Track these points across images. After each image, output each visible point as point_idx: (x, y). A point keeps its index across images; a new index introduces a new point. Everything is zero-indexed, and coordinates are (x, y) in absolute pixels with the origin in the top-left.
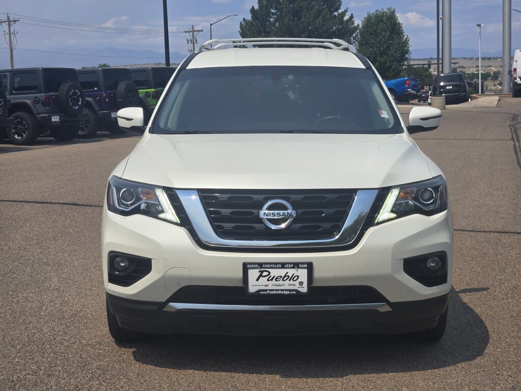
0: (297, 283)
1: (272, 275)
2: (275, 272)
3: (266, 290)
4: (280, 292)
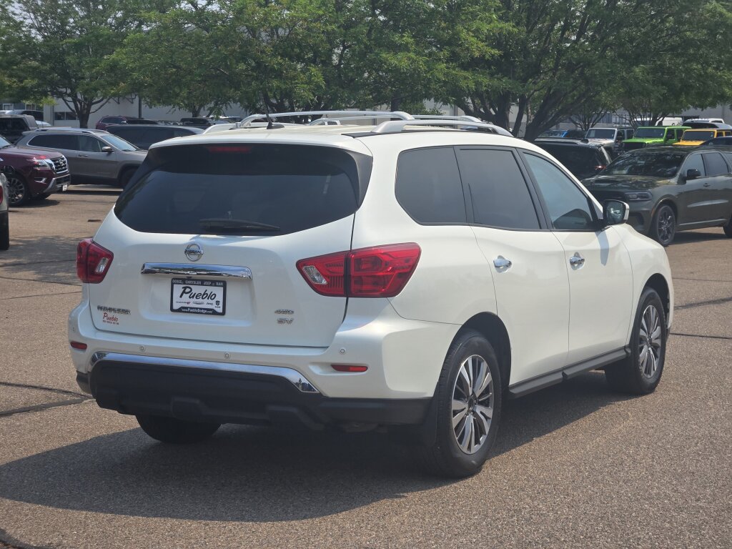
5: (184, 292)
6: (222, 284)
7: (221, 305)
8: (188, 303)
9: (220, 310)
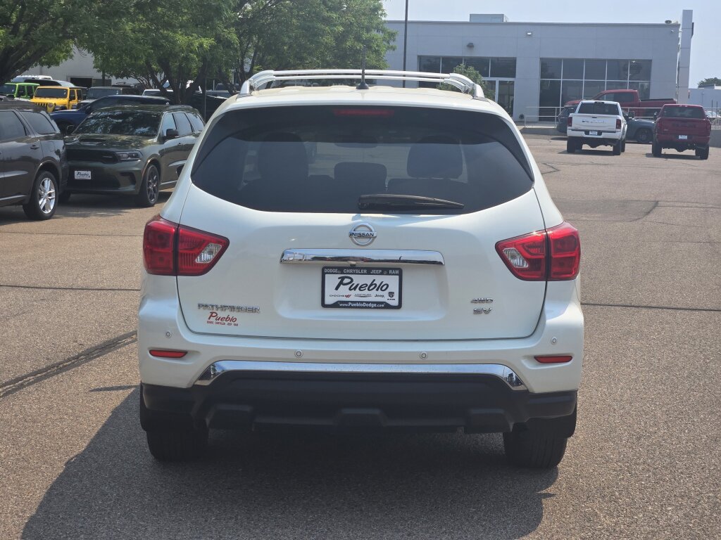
5: (341, 283)
6: (397, 272)
7: (396, 296)
8: (347, 296)
9: (395, 303)
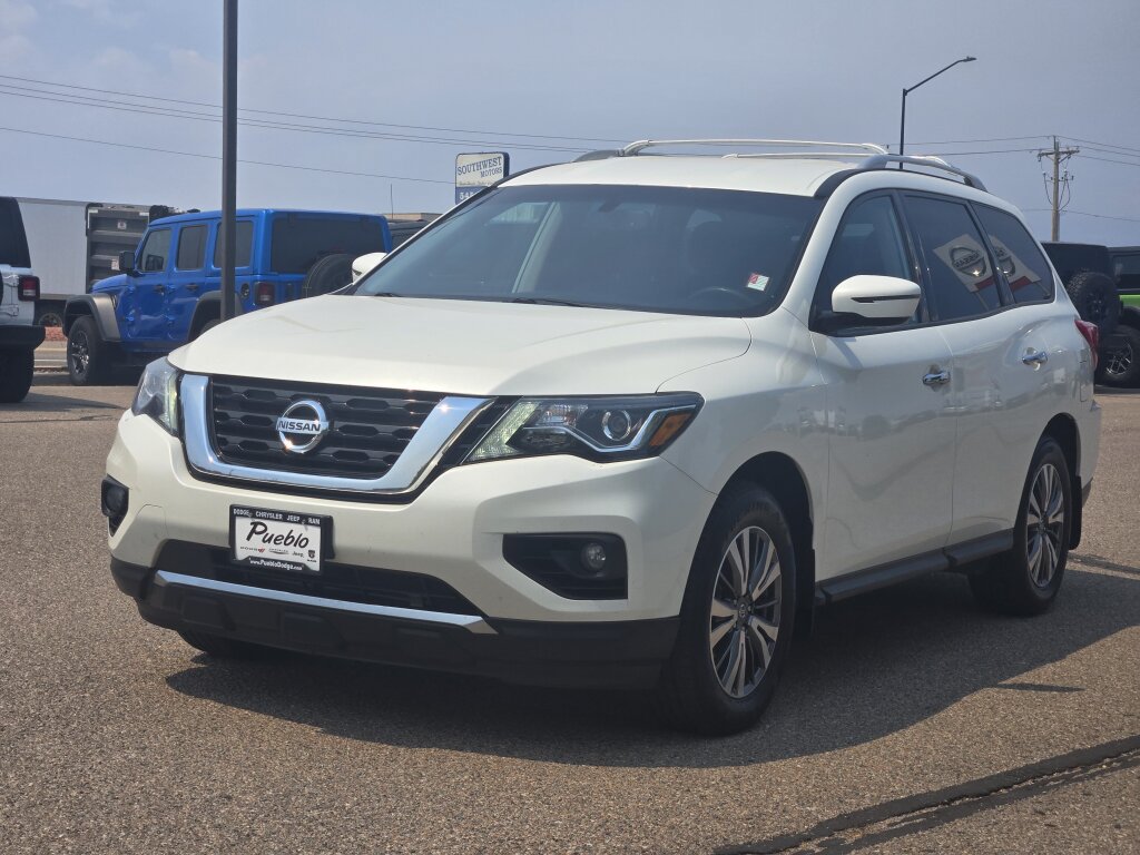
0: (305, 551)
1: (270, 532)
2: (276, 528)
3: (258, 559)
4: (279, 565)
